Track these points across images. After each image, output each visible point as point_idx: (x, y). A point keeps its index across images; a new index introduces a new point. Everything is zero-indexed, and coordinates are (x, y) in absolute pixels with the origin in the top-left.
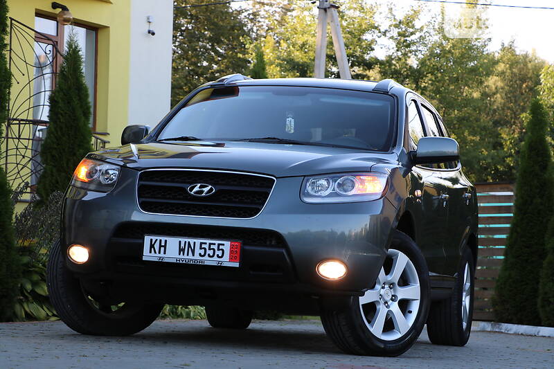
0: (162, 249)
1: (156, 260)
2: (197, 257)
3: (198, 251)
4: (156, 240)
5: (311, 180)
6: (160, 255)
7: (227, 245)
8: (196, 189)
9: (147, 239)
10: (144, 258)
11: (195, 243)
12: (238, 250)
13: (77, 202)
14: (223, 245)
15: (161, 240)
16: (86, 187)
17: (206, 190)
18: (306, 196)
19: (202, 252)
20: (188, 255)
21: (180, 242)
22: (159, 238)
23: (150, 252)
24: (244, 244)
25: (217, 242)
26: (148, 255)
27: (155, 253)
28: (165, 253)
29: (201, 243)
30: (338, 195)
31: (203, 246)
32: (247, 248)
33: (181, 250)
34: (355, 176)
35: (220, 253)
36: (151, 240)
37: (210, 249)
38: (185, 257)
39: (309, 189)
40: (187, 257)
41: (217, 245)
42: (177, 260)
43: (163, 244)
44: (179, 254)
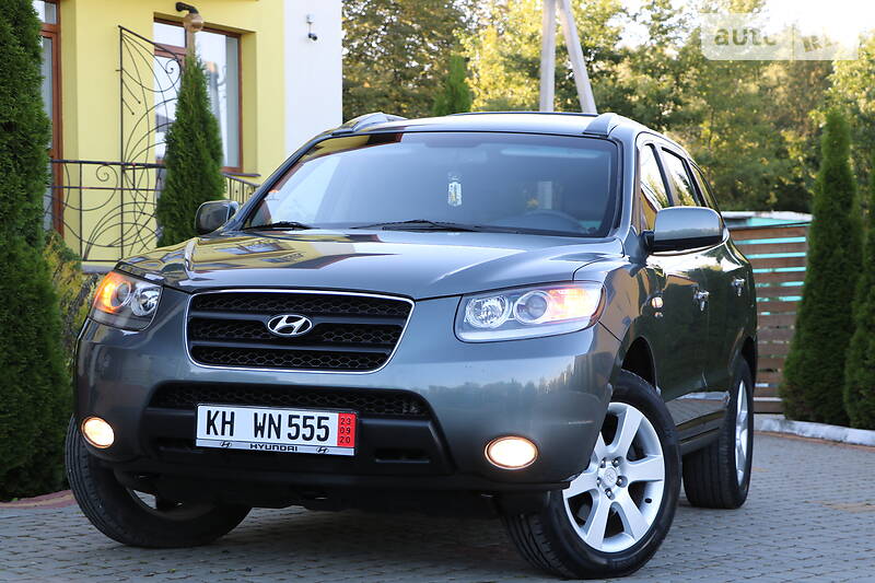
0: (228, 427)
1: (218, 445)
2: (284, 439)
3: (285, 430)
4: (217, 412)
5: (474, 301)
6: (223, 438)
7: (333, 419)
8: (282, 324)
9: (202, 411)
10: (199, 443)
11: (280, 416)
12: (352, 427)
13: (97, 348)
14: (327, 418)
15: (224, 413)
16: (111, 322)
17: (297, 325)
18: (464, 330)
19: (293, 431)
20: (269, 437)
21: (256, 415)
22: (221, 409)
23: (208, 433)
24: (362, 415)
25: (316, 414)
26: (204, 438)
27: (216, 434)
28: (231, 434)
29: (291, 417)
30: (519, 325)
31: (294, 421)
32: (367, 422)
33: (259, 429)
34: (548, 290)
35: (322, 433)
36: (209, 412)
37: (305, 426)
38: (262, 440)
39: (470, 316)
40: (268, 441)
41: (316, 419)
42: (252, 446)
43: (228, 419)
44: (256, 436)
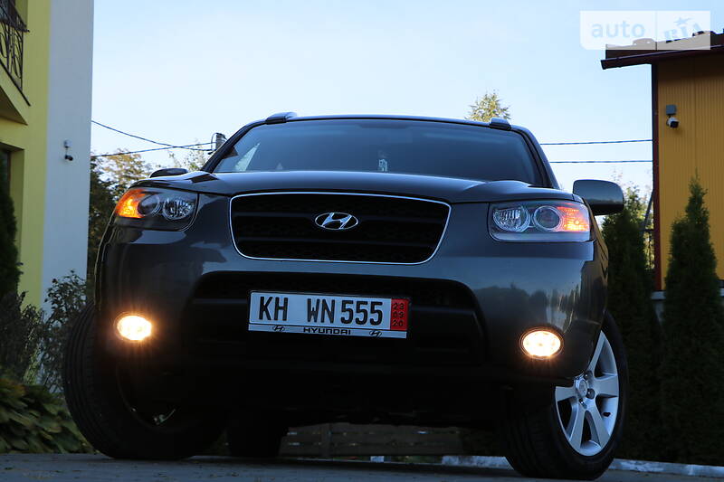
0: (281, 313)
1: (271, 329)
2: (337, 323)
3: (338, 314)
4: (271, 298)
6: (277, 323)
7: (386, 304)
9: (255, 297)
10: (251, 328)
11: (333, 301)
12: (405, 312)
14: (381, 304)
15: (277, 299)
19: (346, 315)
20: (323, 321)
21: (309, 301)
22: (274, 295)
23: (261, 318)
24: (414, 302)
25: (370, 300)
26: (256, 323)
27: (269, 319)
28: (285, 319)
29: (344, 303)
31: (348, 306)
33: (312, 314)
35: (375, 317)
36: (262, 299)
37: (358, 311)
38: (319, 324)
40: (322, 324)
41: (369, 304)
42: (305, 330)
43: (281, 304)
44: (309, 320)
